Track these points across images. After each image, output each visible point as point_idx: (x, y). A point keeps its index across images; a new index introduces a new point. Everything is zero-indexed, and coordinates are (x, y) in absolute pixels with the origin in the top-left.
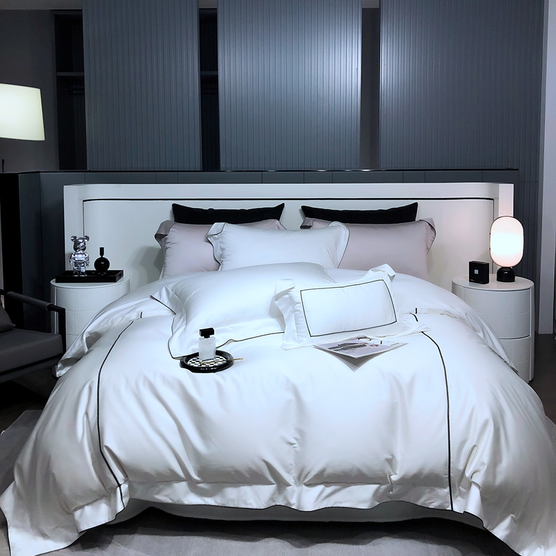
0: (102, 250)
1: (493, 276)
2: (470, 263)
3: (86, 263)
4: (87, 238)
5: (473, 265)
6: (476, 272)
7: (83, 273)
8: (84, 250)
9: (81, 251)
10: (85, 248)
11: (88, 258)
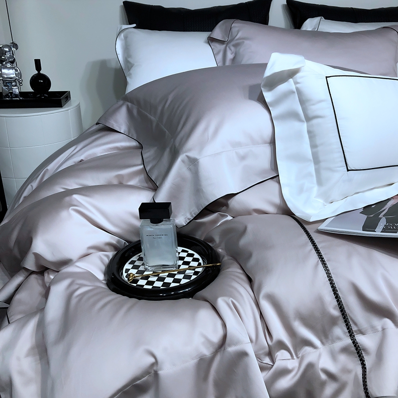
0: (38, 63)
3: (18, 81)
4: (15, 46)
7: (16, 96)
8: (12, 62)
9: (9, 65)
10: (14, 60)
11: (20, 74)
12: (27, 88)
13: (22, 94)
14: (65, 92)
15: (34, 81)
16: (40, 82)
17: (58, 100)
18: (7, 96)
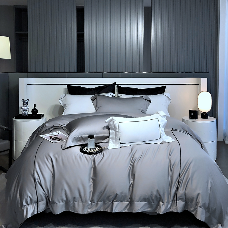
0: (35, 105)
1: (199, 116)
2: (190, 111)
3: (28, 111)
4: (29, 100)
6: (192, 114)
7: (27, 115)
8: (27, 105)
9: (26, 106)
10: (28, 104)
11: (29, 108)
12: (30, 113)
13: (28, 115)
14: (42, 114)
15: (33, 111)
16: (35, 111)
17: (40, 117)
18: (23, 115)
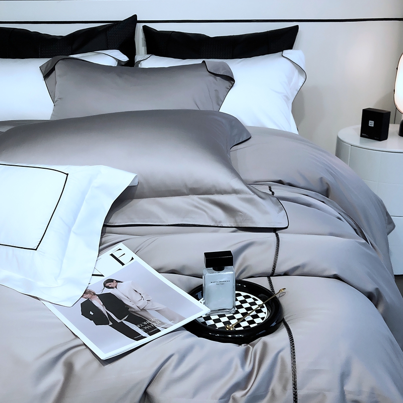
1: (394, 128)
2: (363, 110)
5: (368, 114)
6: (371, 124)
